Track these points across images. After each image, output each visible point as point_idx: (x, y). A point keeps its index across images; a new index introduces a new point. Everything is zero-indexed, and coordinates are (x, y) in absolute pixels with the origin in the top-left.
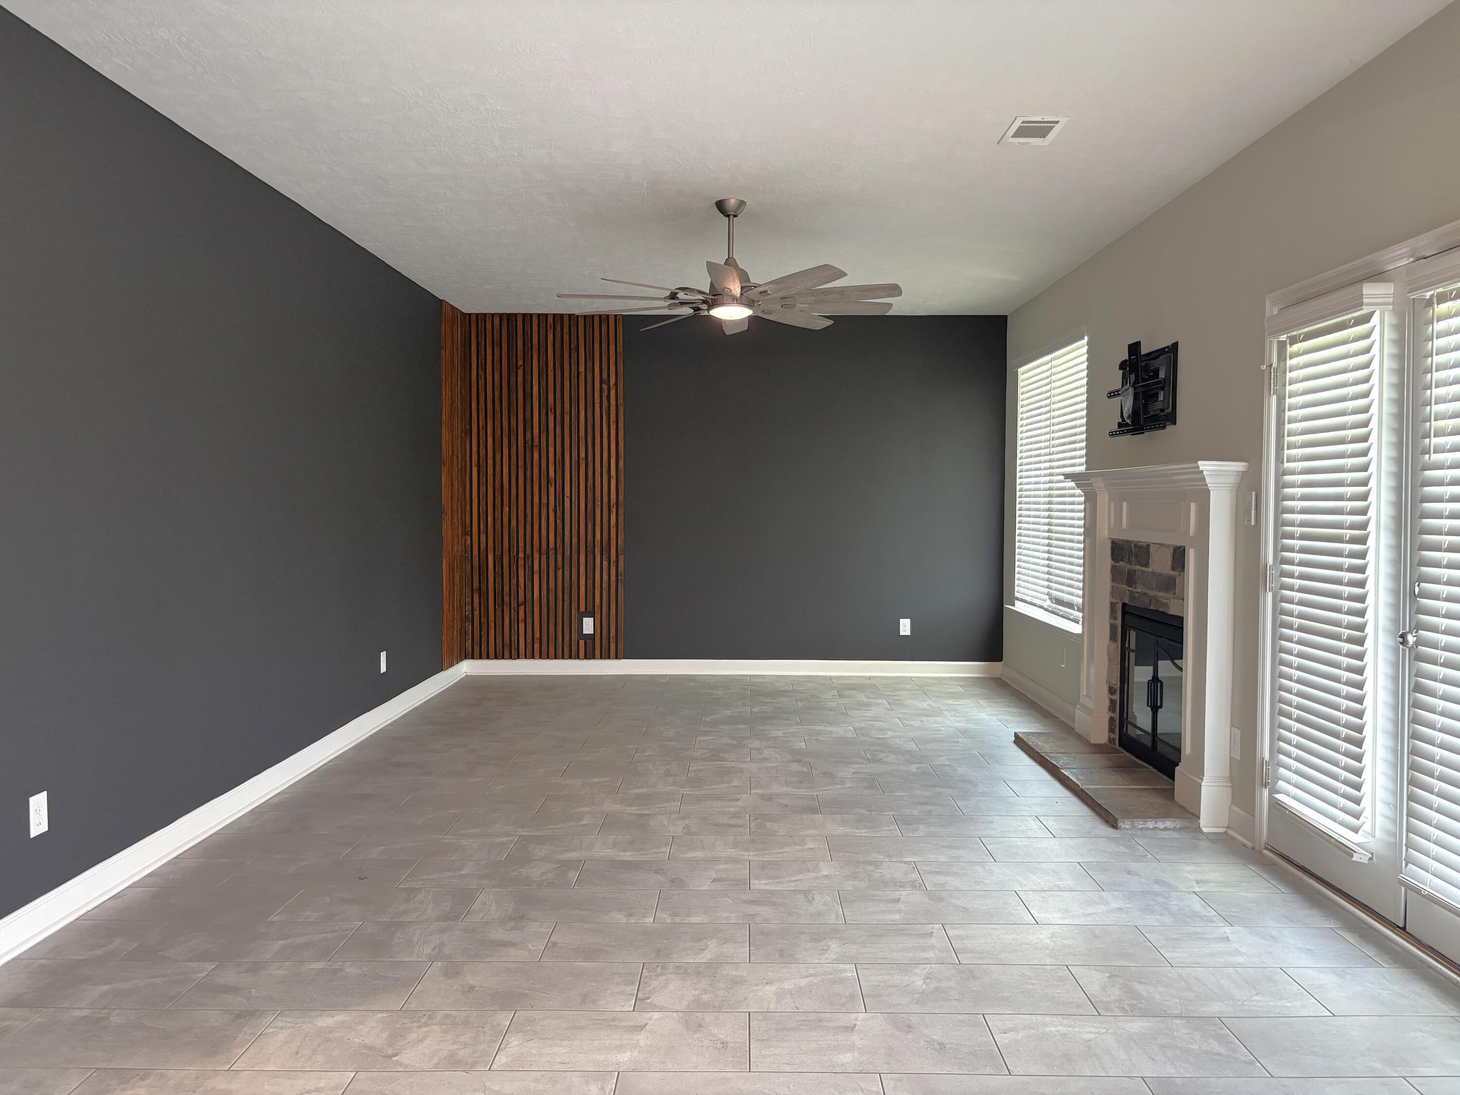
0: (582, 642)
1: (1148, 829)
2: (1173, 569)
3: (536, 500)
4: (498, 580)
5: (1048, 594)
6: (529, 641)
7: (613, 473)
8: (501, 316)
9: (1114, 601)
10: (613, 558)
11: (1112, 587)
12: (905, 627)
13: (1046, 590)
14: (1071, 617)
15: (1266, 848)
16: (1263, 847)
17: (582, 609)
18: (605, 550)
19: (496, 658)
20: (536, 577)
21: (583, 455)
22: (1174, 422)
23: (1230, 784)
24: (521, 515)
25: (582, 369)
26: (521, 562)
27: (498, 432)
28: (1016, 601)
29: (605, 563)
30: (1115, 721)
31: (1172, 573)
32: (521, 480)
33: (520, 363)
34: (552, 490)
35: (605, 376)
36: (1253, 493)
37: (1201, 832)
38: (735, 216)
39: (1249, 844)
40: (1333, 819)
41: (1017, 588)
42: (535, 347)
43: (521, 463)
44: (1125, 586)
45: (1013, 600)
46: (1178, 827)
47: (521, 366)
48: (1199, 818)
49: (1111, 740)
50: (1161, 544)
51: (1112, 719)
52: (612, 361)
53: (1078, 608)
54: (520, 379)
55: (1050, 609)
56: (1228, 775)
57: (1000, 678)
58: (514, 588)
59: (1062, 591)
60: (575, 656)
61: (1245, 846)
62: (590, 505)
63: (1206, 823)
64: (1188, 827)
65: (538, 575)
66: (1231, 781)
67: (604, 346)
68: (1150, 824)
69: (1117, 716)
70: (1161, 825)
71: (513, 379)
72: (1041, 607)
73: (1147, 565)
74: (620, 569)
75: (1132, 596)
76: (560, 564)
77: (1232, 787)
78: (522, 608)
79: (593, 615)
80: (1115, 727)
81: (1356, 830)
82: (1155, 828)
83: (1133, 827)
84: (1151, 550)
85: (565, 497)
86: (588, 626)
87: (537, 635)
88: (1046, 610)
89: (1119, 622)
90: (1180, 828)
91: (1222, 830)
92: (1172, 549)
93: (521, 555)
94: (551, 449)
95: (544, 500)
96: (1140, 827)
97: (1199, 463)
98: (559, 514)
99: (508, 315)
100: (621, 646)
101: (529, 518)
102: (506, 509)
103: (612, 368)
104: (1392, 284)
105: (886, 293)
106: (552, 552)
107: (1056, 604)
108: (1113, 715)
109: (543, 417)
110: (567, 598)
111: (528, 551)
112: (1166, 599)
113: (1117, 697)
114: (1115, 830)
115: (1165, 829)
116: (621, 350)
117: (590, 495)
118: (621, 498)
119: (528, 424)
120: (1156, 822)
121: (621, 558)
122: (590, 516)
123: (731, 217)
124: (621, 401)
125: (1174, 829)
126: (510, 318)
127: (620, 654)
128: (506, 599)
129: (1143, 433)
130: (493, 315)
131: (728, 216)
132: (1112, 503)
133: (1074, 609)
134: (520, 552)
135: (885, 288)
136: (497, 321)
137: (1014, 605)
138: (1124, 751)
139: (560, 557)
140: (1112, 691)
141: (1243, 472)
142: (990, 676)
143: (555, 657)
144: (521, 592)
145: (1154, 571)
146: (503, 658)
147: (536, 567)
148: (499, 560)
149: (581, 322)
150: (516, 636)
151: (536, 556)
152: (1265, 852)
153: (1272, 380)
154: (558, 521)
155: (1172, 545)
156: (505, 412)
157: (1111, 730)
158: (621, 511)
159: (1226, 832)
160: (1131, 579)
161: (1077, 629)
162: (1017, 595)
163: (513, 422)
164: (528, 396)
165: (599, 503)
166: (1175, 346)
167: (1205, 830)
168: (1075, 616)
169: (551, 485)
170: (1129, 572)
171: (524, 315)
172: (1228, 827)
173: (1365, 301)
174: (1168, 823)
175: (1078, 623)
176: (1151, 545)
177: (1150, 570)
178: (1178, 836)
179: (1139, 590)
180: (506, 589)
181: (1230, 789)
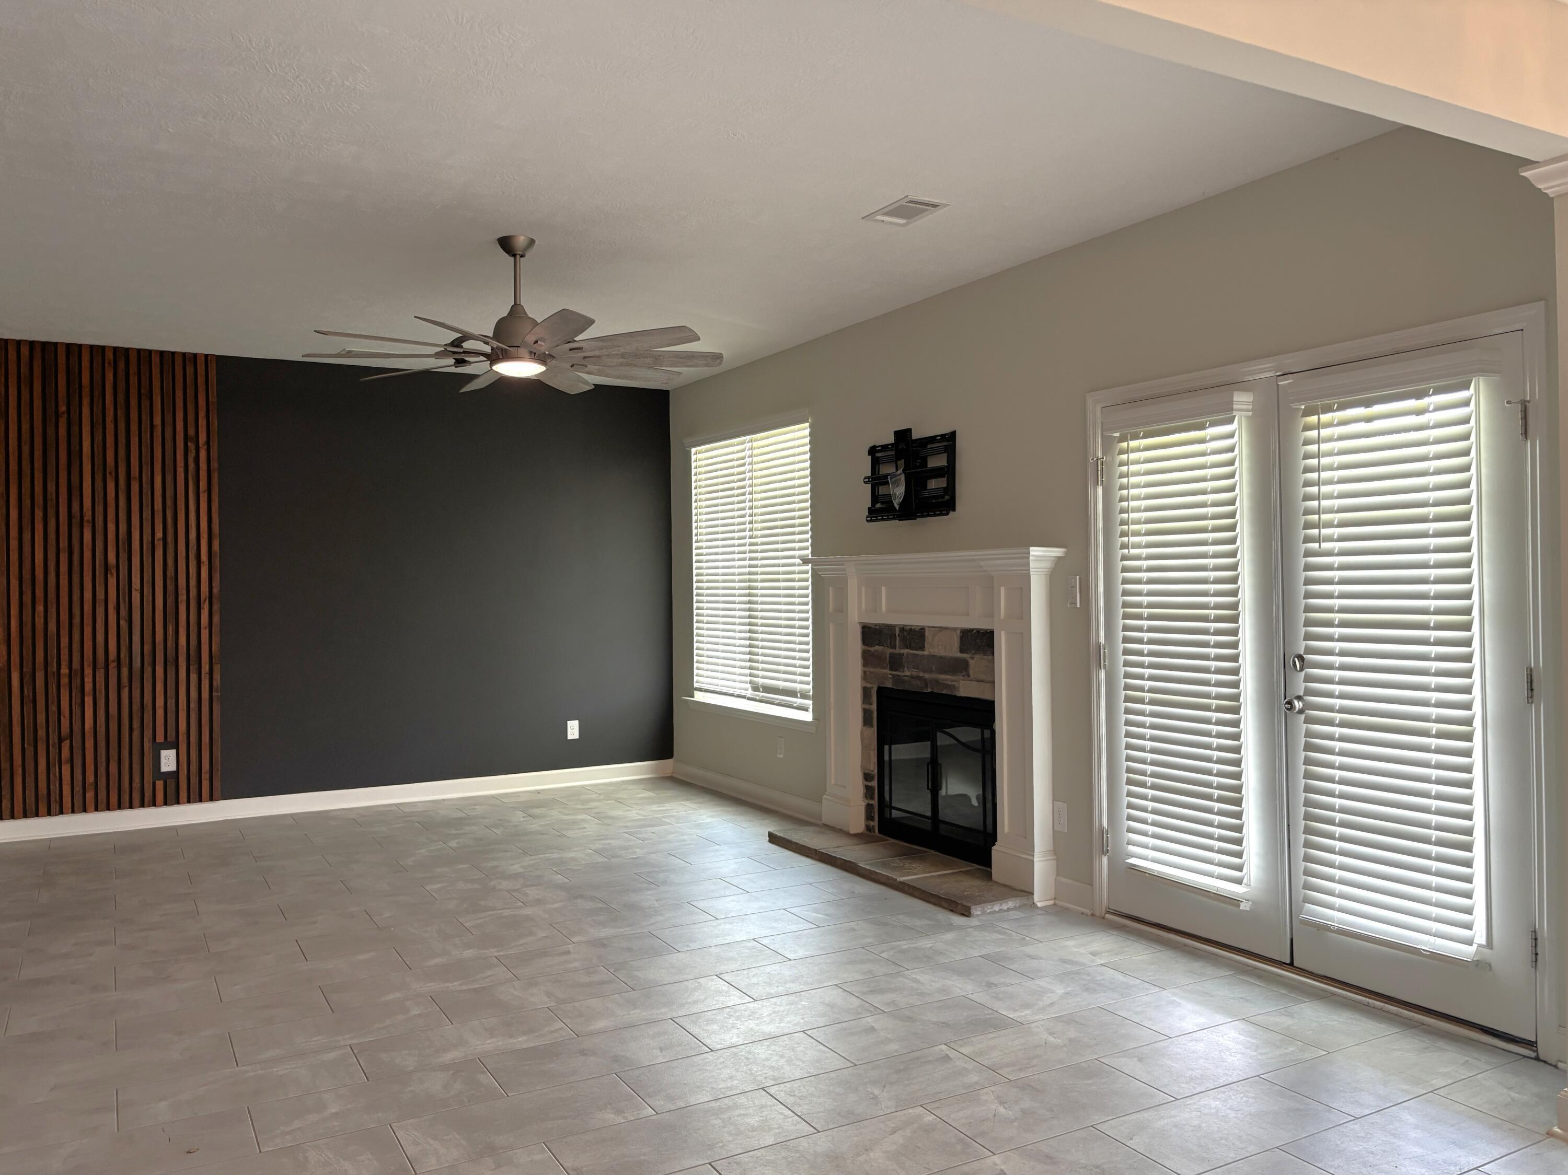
0: (160, 784)
1: (995, 912)
2: (962, 651)
3: (88, 595)
4: (28, 708)
5: (751, 682)
6: (78, 788)
7: (204, 557)
8: (32, 344)
9: (869, 685)
10: (205, 668)
11: (865, 672)
12: (573, 730)
13: (748, 679)
14: (795, 705)
15: (1108, 912)
16: (1104, 912)
17: (160, 738)
18: (194, 659)
19: (25, 815)
20: (89, 700)
21: (159, 535)
22: (954, 510)
23: (1055, 857)
24: (64, 617)
25: (158, 421)
26: (64, 681)
27: (27, 502)
28: (695, 692)
29: (194, 677)
30: (874, 808)
31: (959, 655)
32: (64, 568)
33: (63, 408)
34: (112, 581)
35: (191, 432)
36: (1078, 577)
37: (1038, 908)
38: (522, 256)
39: (1088, 912)
40: (1210, 875)
41: (696, 678)
42: (86, 391)
43: (64, 543)
44: (887, 671)
45: (691, 690)
46: (1017, 906)
47: (63, 413)
48: (1033, 894)
49: (868, 828)
50: (940, 627)
51: (869, 807)
52: (202, 414)
53: (801, 694)
54: (63, 431)
55: (758, 698)
56: (1052, 849)
57: (672, 776)
58: (53, 718)
59: (778, 679)
60: (149, 802)
61: (1083, 913)
62: (170, 600)
63: (1040, 897)
64: (1025, 905)
65: (91, 698)
66: (1055, 854)
67: (190, 392)
68: (996, 908)
69: (875, 802)
70: (1005, 907)
71: (51, 431)
72: (744, 697)
73: (922, 648)
74: (215, 684)
75: (897, 679)
76: (125, 680)
77: (1057, 860)
78: (66, 746)
79: (175, 745)
80: (874, 815)
81: (1239, 881)
82: (1001, 911)
83: (984, 913)
84: (927, 634)
85: (133, 590)
86: (168, 761)
87: (90, 779)
88: (749, 699)
89: (874, 707)
90: (1019, 907)
91: (1051, 902)
92: (959, 632)
93: (65, 671)
94: (111, 527)
95: (100, 595)
96: (988, 911)
97: (1031, 548)
98: (124, 612)
99: (44, 344)
100: (217, 784)
101: (77, 620)
102: (40, 608)
103: (202, 423)
104: (1252, 393)
105: (705, 362)
106: (113, 666)
107: (763, 692)
108: (871, 802)
109: (99, 484)
110: (136, 724)
111: (76, 665)
112: (954, 681)
113: (874, 783)
114: (967, 918)
115: (1009, 910)
116: (215, 400)
117: (170, 587)
118: (216, 590)
119: (75, 490)
120: (1001, 904)
121: (217, 668)
122: (170, 615)
123: (518, 256)
124: (215, 465)
125: (1015, 909)
126: (48, 348)
127: (217, 793)
128: (41, 733)
129: (916, 519)
130: (19, 343)
131: (514, 256)
132: (863, 589)
133: (797, 697)
134: (63, 667)
135: (708, 356)
136: (25, 351)
137: (693, 697)
138: (889, 838)
139: (125, 671)
140: (867, 777)
141: (1059, 558)
142: (661, 776)
143: (120, 807)
144: (65, 723)
145: (933, 654)
146: (37, 815)
147: (88, 686)
148: (28, 680)
149: (156, 360)
150: (58, 782)
151: (88, 671)
152: (1108, 916)
153: (1099, 472)
154: (123, 623)
155: (957, 628)
156: (38, 476)
157: (869, 817)
158: (216, 607)
159: (1055, 904)
160: (895, 663)
161: (808, 717)
162: (696, 685)
163: (51, 488)
164: (75, 455)
165: (185, 597)
166: (953, 434)
167: (1039, 905)
168: (800, 704)
169: (112, 574)
170: (892, 656)
171: (69, 346)
172: (1055, 899)
173: (1235, 407)
174: (1010, 904)
175: (807, 710)
176: (927, 629)
177: (926, 653)
178: (1024, 915)
179: (908, 673)
180: (41, 718)
181: (1054, 862)
